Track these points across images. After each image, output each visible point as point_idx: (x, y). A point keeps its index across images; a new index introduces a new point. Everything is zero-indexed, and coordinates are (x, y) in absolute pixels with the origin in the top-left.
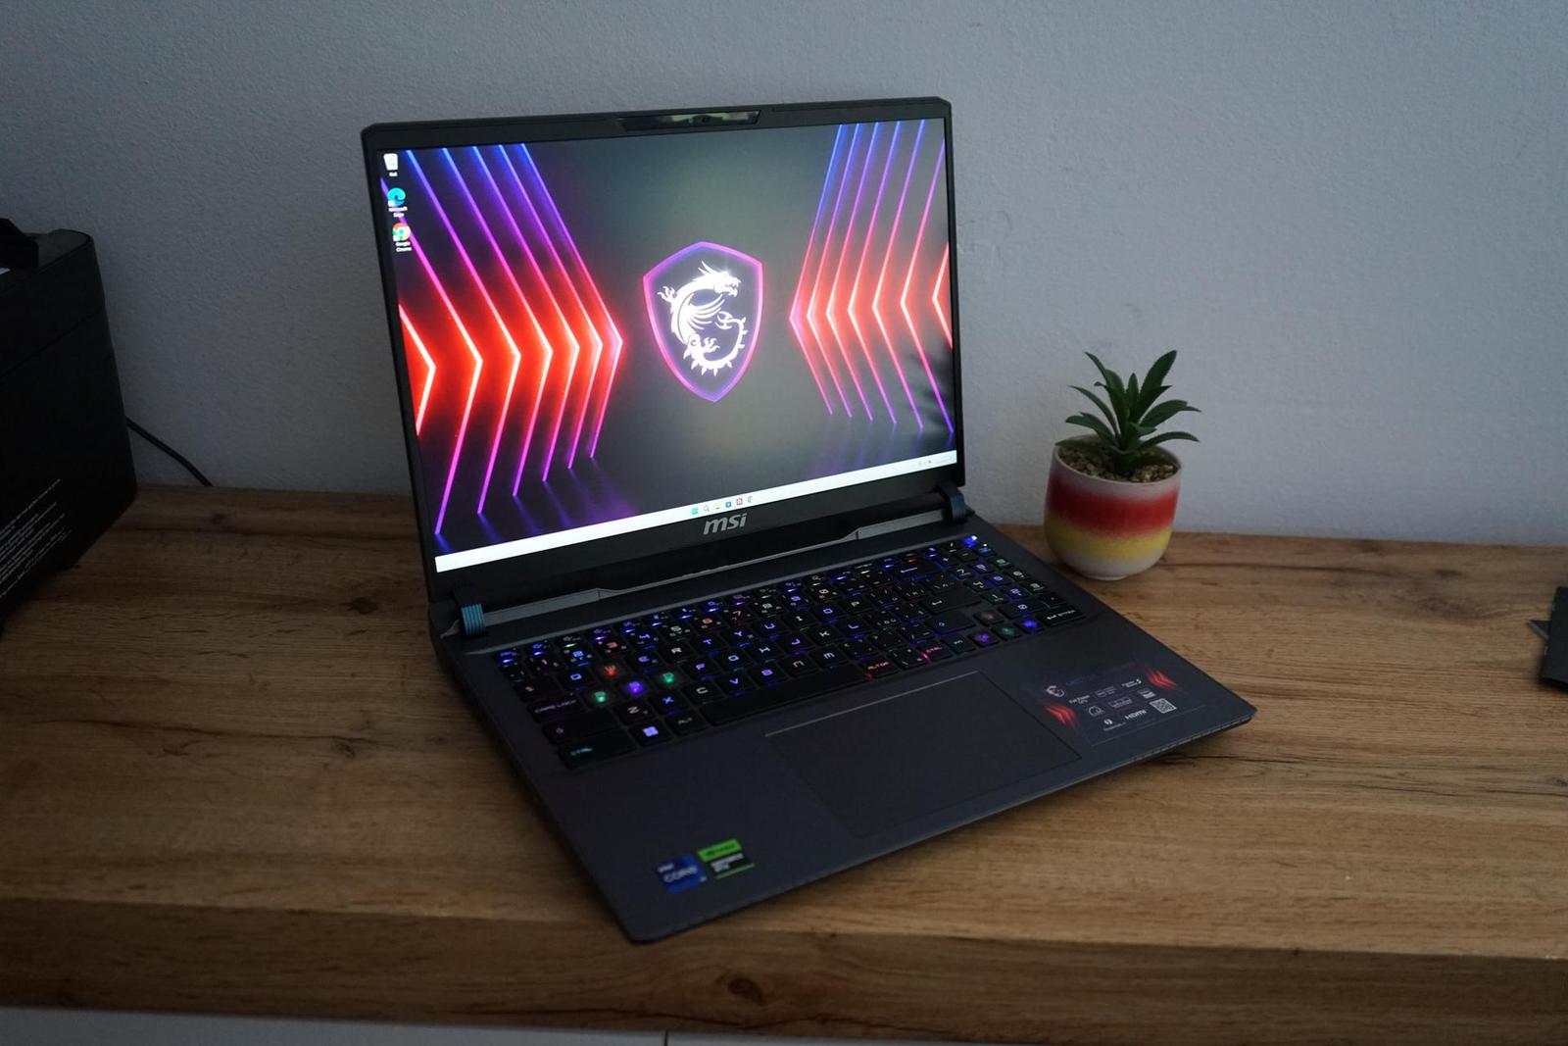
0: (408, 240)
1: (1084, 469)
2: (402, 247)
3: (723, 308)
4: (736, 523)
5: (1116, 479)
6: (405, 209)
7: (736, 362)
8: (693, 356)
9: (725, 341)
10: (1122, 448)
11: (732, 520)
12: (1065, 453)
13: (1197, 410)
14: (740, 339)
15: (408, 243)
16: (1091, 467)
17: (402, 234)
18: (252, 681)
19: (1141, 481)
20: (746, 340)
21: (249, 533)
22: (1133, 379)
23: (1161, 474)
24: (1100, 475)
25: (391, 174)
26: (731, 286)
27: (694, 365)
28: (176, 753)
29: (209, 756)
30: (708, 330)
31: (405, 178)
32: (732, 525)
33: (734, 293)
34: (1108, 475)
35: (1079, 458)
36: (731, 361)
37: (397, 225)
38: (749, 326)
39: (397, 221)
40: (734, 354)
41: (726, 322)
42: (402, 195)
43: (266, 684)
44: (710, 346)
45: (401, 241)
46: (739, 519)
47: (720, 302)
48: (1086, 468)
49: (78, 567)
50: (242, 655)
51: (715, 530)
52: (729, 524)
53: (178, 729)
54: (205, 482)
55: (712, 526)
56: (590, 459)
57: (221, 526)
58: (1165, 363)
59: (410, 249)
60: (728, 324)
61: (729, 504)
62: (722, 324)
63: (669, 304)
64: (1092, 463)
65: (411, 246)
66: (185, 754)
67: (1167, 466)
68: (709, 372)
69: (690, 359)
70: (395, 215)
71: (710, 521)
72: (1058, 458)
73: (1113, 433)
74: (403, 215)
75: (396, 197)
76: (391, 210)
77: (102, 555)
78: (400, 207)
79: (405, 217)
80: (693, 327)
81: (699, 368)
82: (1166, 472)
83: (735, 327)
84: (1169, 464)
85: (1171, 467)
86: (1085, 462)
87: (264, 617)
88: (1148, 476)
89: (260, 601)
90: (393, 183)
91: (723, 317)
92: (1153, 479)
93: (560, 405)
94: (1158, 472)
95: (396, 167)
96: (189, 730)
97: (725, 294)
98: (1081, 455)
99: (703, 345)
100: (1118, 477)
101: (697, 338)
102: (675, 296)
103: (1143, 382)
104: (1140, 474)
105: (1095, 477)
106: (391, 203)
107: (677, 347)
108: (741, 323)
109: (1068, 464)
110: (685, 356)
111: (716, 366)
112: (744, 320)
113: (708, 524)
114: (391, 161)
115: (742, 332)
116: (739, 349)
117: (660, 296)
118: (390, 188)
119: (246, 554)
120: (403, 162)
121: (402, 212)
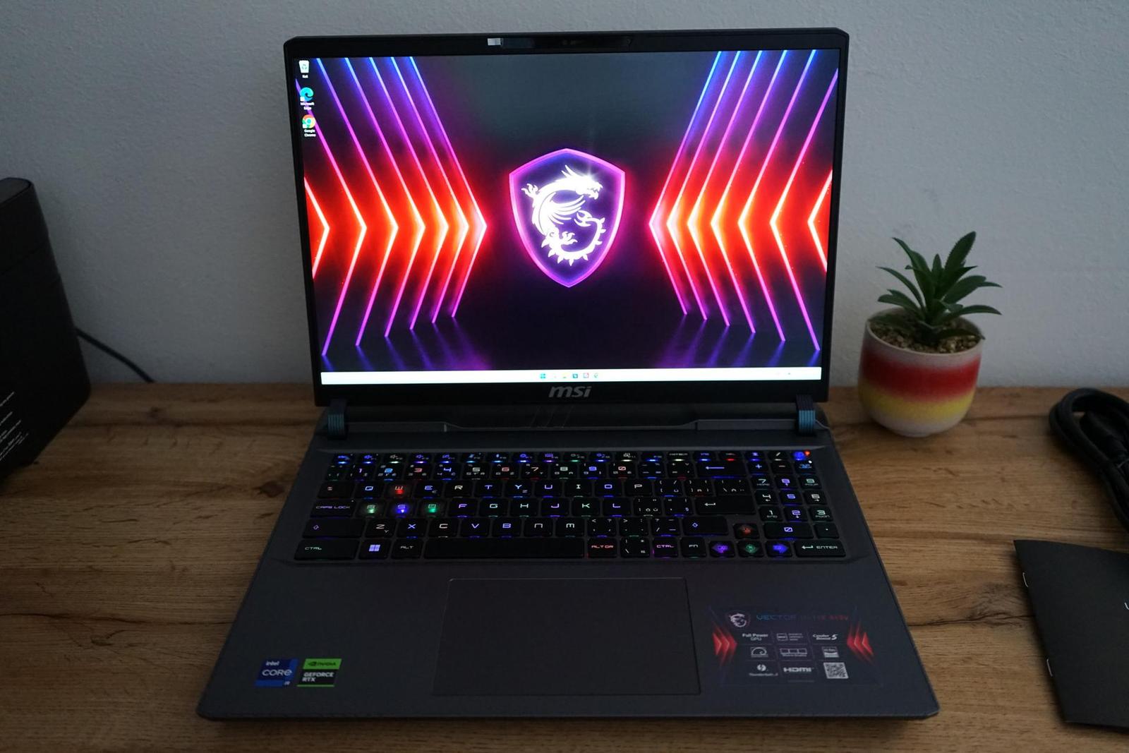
0: (314, 128)
1: (895, 342)
2: (309, 133)
3: (583, 207)
4: (580, 394)
5: (924, 350)
6: (313, 104)
7: (593, 256)
8: (551, 246)
9: (583, 236)
10: (928, 321)
11: (576, 390)
12: (877, 327)
13: (998, 286)
14: (597, 236)
15: (314, 131)
16: (900, 339)
17: (309, 122)
18: (173, 568)
19: (948, 351)
20: (604, 238)
21: (179, 424)
22: (937, 259)
23: (965, 343)
24: (910, 346)
25: (304, 76)
26: (592, 189)
27: (550, 254)
28: (103, 644)
29: (131, 645)
30: (568, 225)
31: (314, 80)
32: (577, 394)
33: (596, 196)
34: (917, 345)
35: (889, 330)
36: (588, 255)
37: (306, 116)
38: (608, 226)
39: (306, 113)
40: (590, 248)
41: (586, 220)
42: (311, 92)
43: (185, 570)
44: (569, 238)
45: (308, 129)
46: (583, 391)
47: (580, 202)
48: (896, 341)
49: (36, 463)
50: (166, 543)
51: (560, 395)
52: (573, 393)
53: (106, 619)
54: (148, 379)
55: (557, 392)
56: (451, 318)
57: (157, 419)
58: (966, 244)
59: (314, 135)
60: (587, 223)
61: (575, 376)
62: (580, 221)
63: (532, 199)
64: (902, 335)
65: (316, 133)
66: (110, 645)
67: (970, 336)
68: (565, 263)
69: (547, 249)
70: (305, 108)
71: (556, 387)
72: (870, 331)
73: (918, 305)
74: (310, 108)
75: (306, 94)
76: (302, 104)
77: (59, 450)
78: (308, 102)
79: (312, 110)
80: (553, 222)
81: (555, 257)
82: (970, 341)
83: (593, 226)
84: (972, 334)
85: (973, 337)
86: (895, 334)
87: (188, 504)
88: (953, 346)
89: (186, 489)
90: (304, 84)
91: (582, 215)
92: (958, 349)
93: (429, 271)
94: (962, 341)
95: (307, 71)
96: (114, 619)
97: (586, 197)
98: (891, 328)
99: (561, 237)
100: (926, 347)
101: (557, 231)
102: (537, 193)
103: (946, 261)
104: (946, 343)
105: (907, 350)
106: (302, 99)
107: (536, 237)
108: (600, 222)
109: (880, 338)
110: (543, 246)
111: (572, 257)
112: (603, 220)
113: (553, 389)
114: (304, 66)
115: (600, 230)
116: (596, 246)
117: (524, 192)
118: (302, 87)
119: (175, 444)
120: (313, 67)
121: (310, 106)
